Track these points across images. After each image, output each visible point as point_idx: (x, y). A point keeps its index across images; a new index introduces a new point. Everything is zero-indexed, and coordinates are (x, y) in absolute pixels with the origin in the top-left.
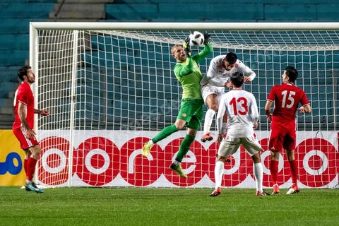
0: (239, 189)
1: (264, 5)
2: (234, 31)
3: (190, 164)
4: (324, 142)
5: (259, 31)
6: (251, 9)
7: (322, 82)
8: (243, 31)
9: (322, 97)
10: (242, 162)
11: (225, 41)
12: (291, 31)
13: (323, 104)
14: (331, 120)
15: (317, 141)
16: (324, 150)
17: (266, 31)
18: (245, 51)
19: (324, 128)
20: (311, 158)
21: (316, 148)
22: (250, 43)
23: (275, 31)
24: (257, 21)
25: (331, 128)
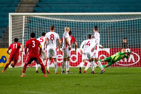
0: (77, 67)
1: (85, 7)
2: (76, 16)
3: (61, 59)
4: (105, 52)
5: (84, 16)
6: (81, 9)
7: (104, 32)
8: (79, 16)
9: (105, 37)
10: (79, 59)
11: (73, 19)
12: (94, 16)
13: (105, 40)
14: (107, 45)
15: (103, 51)
16: (105, 54)
17: (86, 16)
18: (79, 22)
19: (105, 47)
20: (101, 57)
21: (103, 54)
22: (81, 20)
23: (89, 16)
24: (83, 12)
25: (108, 47)
